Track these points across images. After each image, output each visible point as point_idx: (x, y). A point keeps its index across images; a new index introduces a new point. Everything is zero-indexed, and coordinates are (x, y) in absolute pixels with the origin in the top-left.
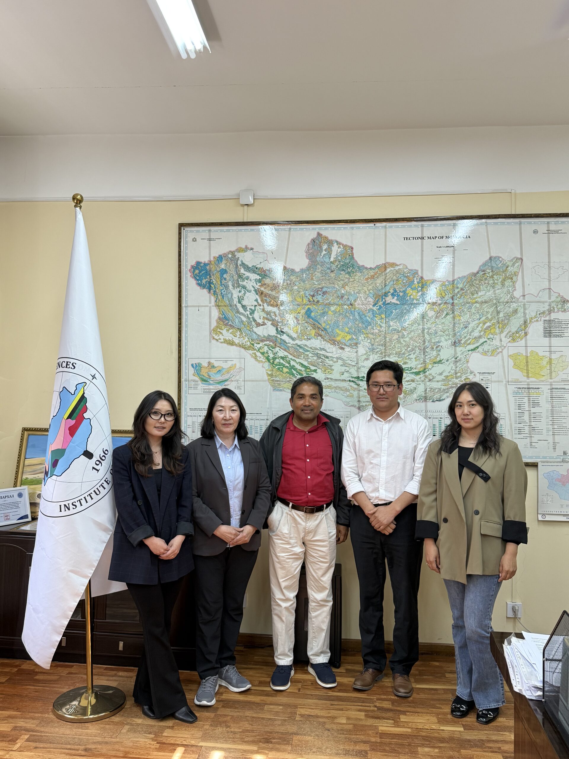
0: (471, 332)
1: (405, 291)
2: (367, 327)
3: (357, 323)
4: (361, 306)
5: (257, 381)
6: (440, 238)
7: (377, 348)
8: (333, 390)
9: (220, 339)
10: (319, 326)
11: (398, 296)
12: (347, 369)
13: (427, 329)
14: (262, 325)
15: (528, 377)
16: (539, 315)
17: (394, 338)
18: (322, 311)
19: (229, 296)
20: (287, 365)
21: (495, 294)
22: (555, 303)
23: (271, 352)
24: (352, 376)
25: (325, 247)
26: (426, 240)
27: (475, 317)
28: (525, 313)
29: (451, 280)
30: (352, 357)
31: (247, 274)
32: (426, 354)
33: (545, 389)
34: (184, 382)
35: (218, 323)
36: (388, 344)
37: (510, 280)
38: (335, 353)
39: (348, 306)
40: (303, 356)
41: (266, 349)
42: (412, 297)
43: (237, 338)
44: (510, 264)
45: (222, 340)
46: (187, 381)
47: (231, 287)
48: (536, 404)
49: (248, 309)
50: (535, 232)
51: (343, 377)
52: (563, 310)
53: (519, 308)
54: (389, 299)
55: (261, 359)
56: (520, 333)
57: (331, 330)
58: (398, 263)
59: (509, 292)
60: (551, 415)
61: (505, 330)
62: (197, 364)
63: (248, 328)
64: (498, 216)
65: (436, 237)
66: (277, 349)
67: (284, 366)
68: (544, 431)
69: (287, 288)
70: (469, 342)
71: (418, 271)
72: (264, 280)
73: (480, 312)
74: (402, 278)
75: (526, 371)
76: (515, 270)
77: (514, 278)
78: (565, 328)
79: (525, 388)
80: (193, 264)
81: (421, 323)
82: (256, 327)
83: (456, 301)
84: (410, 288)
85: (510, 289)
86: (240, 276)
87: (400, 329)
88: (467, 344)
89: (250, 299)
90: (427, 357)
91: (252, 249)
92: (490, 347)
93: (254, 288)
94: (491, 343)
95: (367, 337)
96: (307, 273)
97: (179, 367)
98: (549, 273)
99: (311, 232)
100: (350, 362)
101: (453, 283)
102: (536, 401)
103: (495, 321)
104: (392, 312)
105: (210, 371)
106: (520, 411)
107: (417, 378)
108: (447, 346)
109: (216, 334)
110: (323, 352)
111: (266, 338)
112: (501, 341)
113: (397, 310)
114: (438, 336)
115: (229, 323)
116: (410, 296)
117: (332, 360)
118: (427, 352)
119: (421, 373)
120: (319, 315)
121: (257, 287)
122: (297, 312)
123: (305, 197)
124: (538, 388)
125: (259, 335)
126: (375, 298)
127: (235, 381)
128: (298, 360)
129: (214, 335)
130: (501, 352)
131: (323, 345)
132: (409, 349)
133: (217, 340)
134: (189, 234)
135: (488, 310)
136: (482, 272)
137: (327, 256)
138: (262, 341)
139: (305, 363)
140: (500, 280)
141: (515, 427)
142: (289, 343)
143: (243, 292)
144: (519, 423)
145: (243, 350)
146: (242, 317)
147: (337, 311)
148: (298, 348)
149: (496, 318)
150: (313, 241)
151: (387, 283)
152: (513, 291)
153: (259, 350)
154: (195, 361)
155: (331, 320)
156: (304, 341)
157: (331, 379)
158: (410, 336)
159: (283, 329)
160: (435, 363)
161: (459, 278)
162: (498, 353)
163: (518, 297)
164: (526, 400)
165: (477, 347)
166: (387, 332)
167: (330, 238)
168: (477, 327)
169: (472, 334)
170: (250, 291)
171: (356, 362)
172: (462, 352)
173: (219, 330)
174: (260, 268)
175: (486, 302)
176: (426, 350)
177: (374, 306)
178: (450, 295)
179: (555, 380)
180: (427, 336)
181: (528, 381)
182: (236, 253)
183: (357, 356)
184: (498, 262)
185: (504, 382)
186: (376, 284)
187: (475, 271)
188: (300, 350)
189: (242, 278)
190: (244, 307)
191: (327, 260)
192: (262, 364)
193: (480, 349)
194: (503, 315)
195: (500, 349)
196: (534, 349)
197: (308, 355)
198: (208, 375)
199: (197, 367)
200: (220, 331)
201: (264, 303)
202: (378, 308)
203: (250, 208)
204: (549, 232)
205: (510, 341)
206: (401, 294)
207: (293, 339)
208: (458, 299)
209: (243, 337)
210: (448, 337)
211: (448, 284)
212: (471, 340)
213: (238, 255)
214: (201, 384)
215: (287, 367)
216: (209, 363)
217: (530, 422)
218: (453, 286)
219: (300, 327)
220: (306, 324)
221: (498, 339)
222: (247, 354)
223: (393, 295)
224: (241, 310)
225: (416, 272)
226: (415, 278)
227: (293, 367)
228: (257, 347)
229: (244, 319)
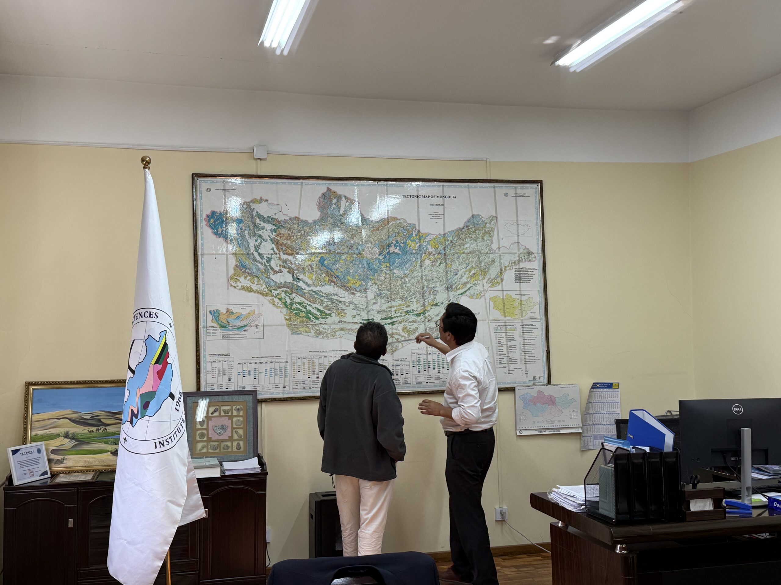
0: (460, 279)
1: (405, 242)
2: (374, 274)
3: (365, 270)
4: (369, 255)
5: (276, 326)
6: (432, 197)
7: (384, 293)
8: (347, 332)
9: (238, 286)
10: (332, 273)
11: (400, 246)
12: (359, 312)
13: (425, 276)
14: (279, 272)
15: (505, 316)
16: (511, 264)
17: (398, 284)
18: (334, 260)
19: (246, 244)
20: (305, 310)
21: (477, 246)
22: (522, 254)
23: (288, 297)
24: (363, 319)
25: (334, 201)
26: (421, 199)
27: (463, 266)
28: (500, 263)
29: (443, 234)
30: (363, 301)
31: (263, 224)
32: (425, 298)
33: (518, 325)
34: (202, 329)
35: (235, 270)
36: (393, 289)
37: (488, 235)
38: (347, 298)
39: (357, 255)
40: (318, 301)
41: (283, 295)
42: (411, 248)
43: (255, 285)
44: (488, 221)
45: (240, 287)
46: (205, 328)
47: (247, 236)
48: (511, 339)
49: (265, 257)
50: (506, 195)
51: (355, 320)
52: (529, 260)
53: (496, 258)
54: (393, 249)
55: (278, 305)
56: (498, 279)
57: (343, 277)
58: (399, 218)
59: (488, 244)
60: (523, 347)
61: (486, 277)
62: (215, 311)
63: (265, 275)
64: (477, 181)
65: (429, 196)
66: (294, 295)
67: (301, 311)
68: (519, 361)
69: (301, 237)
70: (458, 287)
71: (415, 225)
72: (279, 230)
73: (466, 261)
74: (403, 231)
75: (503, 311)
76: (492, 226)
77: (491, 233)
78: (530, 275)
79: (503, 326)
80: (208, 214)
81: (420, 271)
82: (273, 275)
83: (447, 252)
84: (409, 240)
85: (489, 242)
86: (256, 226)
87: (402, 276)
88: (457, 289)
89: (267, 248)
90: (426, 301)
91: (267, 200)
92: (475, 291)
93: (270, 237)
94: (476, 288)
95: (374, 283)
96: (319, 224)
97: (196, 315)
98: (518, 230)
99: (321, 187)
100: (361, 306)
101: (444, 237)
102: (512, 336)
103: (478, 270)
104: (395, 261)
105: (228, 317)
106: (500, 345)
107: (418, 319)
108: (441, 291)
109: (234, 281)
110: (336, 297)
111: (284, 285)
112: (484, 286)
113: (400, 259)
114: (434, 282)
115: (247, 271)
116: (410, 247)
117: (345, 305)
118: (426, 296)
119: (421, 315)
120: (331, 263)
121: (273, 236)
122: (311, 260)
123: (314, 154)
124: (513, 325)
125: (276, 282)
126: (381, 248)
127: (254, 326)
128: (314, 305)
129: (232, 283)
130: (484, 295)
131: (336, 291)
132: (411, 294)
133: (235, 287)
134: (203, 184)
135: (472, 260)
136: (467, 227)
137: (337, 209)
138: (280, 287)
139: (321, 308)
140: (481, 235)
141: (496, 359)
142: (305, 289)
143: (259, 241)
144: (499, 355)
145: (261, 296)
146: (259, 265)
147: (348, 259)
148: (314, 294)
149: (479, 266)
150: (324, 195)
151: (390, 235)
152: (491, 244)
153: (276, 296)
154: (212, 308)
155: (343, 268)
156: (318, 287)
157: (345, 322)
158: (411, 282)
159: (299, 276)
160: (432, 305)
161: (449, 232)
162: (482, 296)
163: (495, 249)
164: (504, 335)
165: (466, 292)
166: (391, 279)
167: (339, 193)
168: (465, 274)
169: (461, 280)
170: (266, 241)
171: (366, 306)
172: (454, 295)
173: (236, 277)
174: (275, 219)
175: (470, 253)
176: (425, 294)
177: (379, 255)
178: (443, 247)
179: (526, 318)
180: (425, 282)
181: (505, 319)
182: (251, 204)
183: (367, 299)
184: (478, 220)
185: (487, 321)
186: (380, 236)
187: (461, 226)
188: (316, 296)
189: (258, 228)
190: (261, 255)
191: (337, 213)
192: (280, 309)
193: (467, 293)
194: (484, 264)
195: (483, 293)
196: (508, 292)
197: (323, 300)
198: (227, 321)
199: (216, 314)
200: (238, 278)
201: (280, 252)
202: (383, 257)
203: (263, 162)
204: (517, 195)
205: (490, 286)
206: (402, 245)
207: (309, 285)
208: (449, 250)
209: (261, 284)
210: (441, 283)
211: (440, 237)
212: (460, 285)
213: (253, 206)
214: (219, 330)
215: (304, 312)
216: (228, 310)
217: (508, 353)
218: (445, 239)
219: (314, 274)
220: (320, 271)
221: (481, 285)
222: (265, 300)
223: (395, 245)
224: (258, 258)
225: (414, 226)
226: (414, 231)
227: (309, 312)
228: (275, 293)
229: (261, 267)
